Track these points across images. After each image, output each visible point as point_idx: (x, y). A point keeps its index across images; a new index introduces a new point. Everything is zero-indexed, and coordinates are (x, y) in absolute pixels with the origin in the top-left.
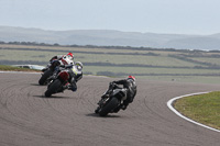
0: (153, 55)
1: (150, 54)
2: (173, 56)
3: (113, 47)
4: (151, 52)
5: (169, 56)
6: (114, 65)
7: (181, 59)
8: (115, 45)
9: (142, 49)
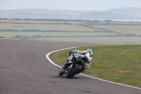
0: (68, 24)
1: (66, 24)
2: (81, 25)
3: (42, 20)
4: (66, 22)
5: (78, 24)
6: (43, 31)
7: (86, 26)
8: (44, 18)
9: (61, 20)
